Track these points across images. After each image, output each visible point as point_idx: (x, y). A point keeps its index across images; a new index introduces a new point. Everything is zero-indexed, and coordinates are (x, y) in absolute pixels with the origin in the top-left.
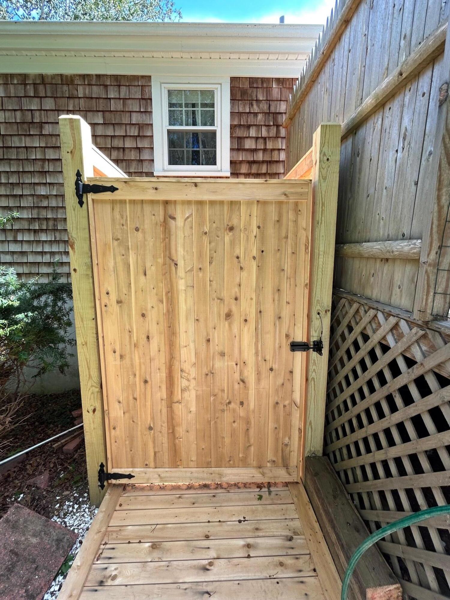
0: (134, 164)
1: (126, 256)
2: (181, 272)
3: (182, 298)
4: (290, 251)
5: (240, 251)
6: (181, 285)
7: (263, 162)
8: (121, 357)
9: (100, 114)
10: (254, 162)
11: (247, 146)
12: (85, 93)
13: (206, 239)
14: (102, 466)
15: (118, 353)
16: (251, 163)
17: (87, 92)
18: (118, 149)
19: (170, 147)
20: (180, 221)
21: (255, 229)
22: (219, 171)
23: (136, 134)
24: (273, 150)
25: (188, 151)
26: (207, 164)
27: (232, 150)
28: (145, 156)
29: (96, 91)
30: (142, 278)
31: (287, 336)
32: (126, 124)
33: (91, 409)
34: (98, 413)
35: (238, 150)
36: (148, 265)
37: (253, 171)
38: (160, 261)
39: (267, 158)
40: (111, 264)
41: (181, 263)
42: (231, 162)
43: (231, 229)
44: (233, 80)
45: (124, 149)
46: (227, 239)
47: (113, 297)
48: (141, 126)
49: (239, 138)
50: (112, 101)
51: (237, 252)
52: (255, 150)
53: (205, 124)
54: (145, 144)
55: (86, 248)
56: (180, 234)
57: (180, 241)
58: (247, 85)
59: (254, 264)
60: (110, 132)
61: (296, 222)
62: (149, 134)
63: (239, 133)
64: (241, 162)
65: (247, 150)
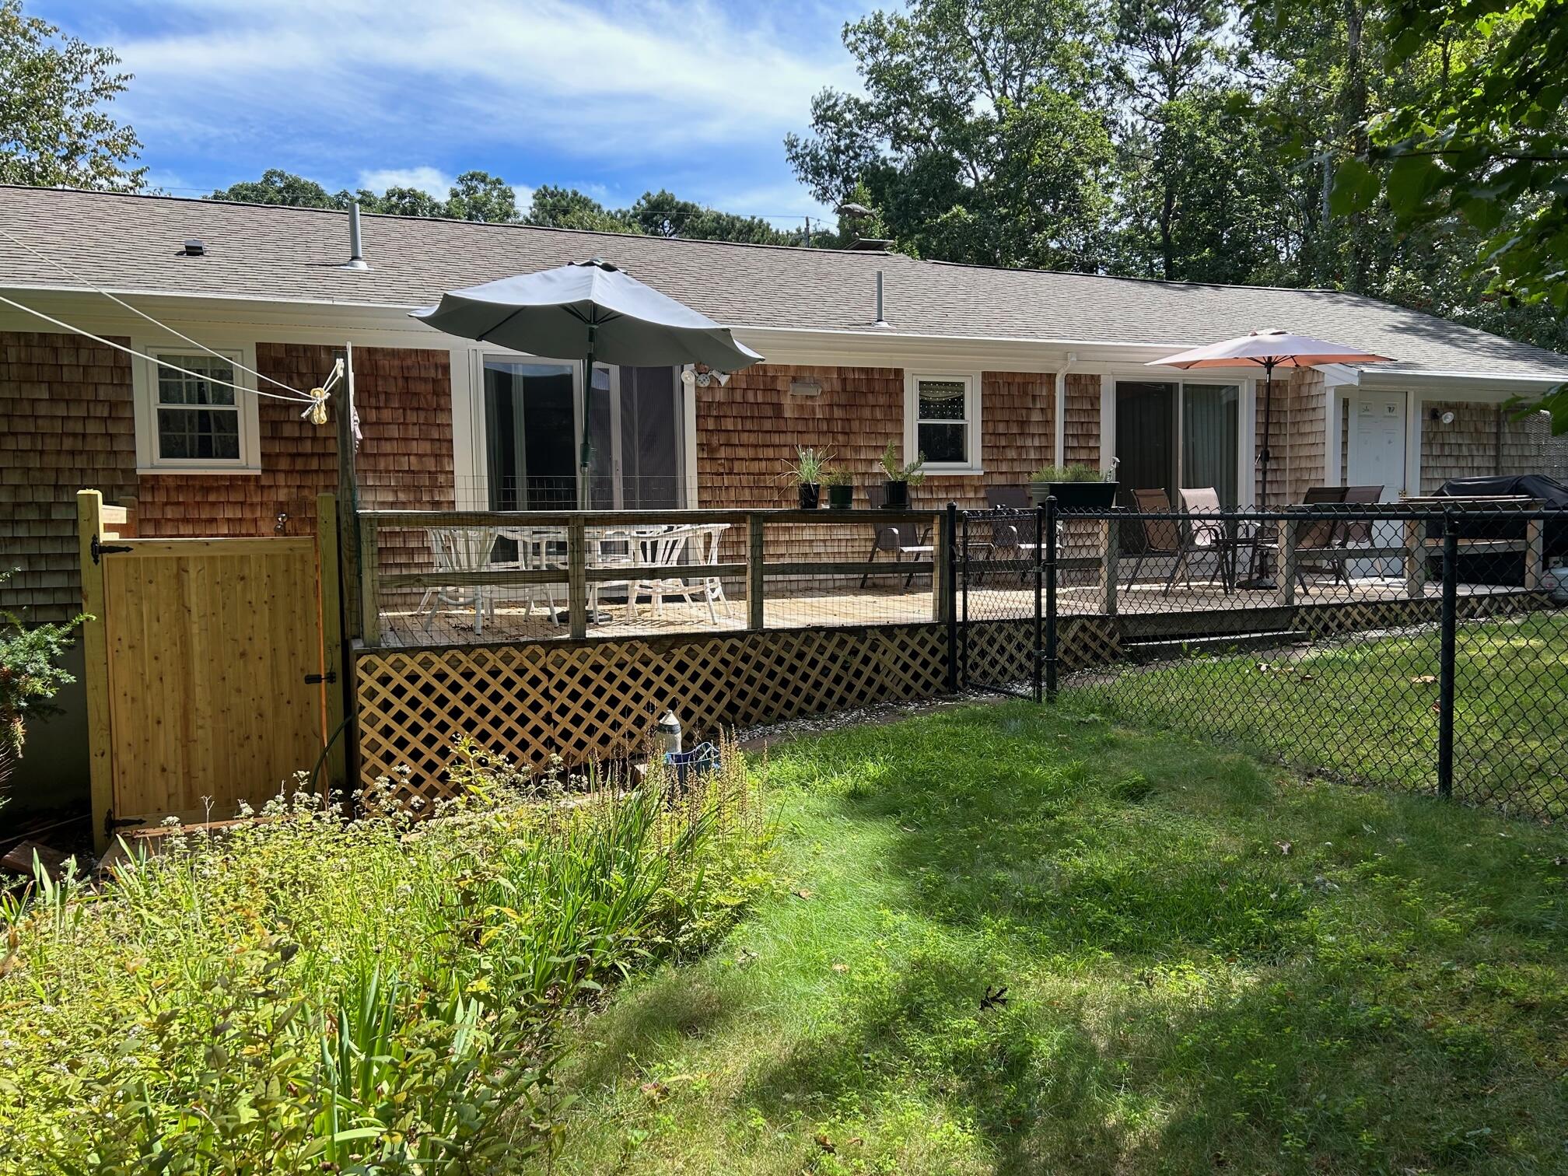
0: (101, 458)
1: (138, 605)
2: (195, 617)
3: (196, 641)
4: (299, 595)
5: (251, 596)
6: (195, 629)
7: (313, 455)
8: (133, 700)
9: (44, 386)
10: (299, 455)
11: (285, 434)
12: (19, 358)
13: (218, 588)
14: (109, 813)
15: (129, 697)
16: (294, 456)
17: (23, 356)
18: (75, 435)
19: (161, 429)
20: (193, 574)
21: (265, 579)
22: (243, 468)
23: (106, 414)
24: (326, 439)
25: (192, 438)
26: (224, 456)
27: (263, 438)
28: (121, 446)
29: (38, 355)
30: (155, 625)
31: (302, 670)
32: (88, 402)
33: (99, 753)
34: (107, 756)
35: (273, 438)
36: (161, 613)
37: (297, 468)
38: (174, 608)
39: (319, 449)
40: (124, 613)
41: (194, 610)
42: (263, 455)
43: (243, 578)
44: (259, 346)
45: (84, 435)
46: (239, 588)
47: (125, 643)
48: (113, 405)
49: (273, 422)
50: (65, 369)
51: (248, 598)
52: (300, 439)
53: (219, 402)
54: (120, 429)
55: (100, 600)
56: (193, 586)
57: (193, 590)
58: (282, 354)
59: (266, 607)
60: (61, 411)
61: (303, 570)
62: (127, 415)
63: (275, 415)
64: (278, 455)
65: (287, 438)
